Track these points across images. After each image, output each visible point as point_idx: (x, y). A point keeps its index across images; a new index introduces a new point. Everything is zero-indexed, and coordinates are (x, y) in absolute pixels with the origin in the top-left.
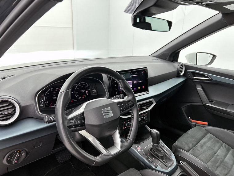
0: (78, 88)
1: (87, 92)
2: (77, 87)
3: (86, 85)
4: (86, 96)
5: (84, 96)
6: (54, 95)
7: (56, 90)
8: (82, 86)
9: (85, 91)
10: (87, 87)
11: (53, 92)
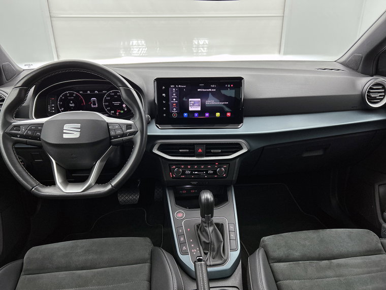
0: (109, 98)
1: (124, 106)
2: (107, 96)
4: (122, 112)
5: (119, 111)
6: (72, 102)
7: (74, 95)
8: (115, 95)
9: (121, 105)
11: (69, 96)
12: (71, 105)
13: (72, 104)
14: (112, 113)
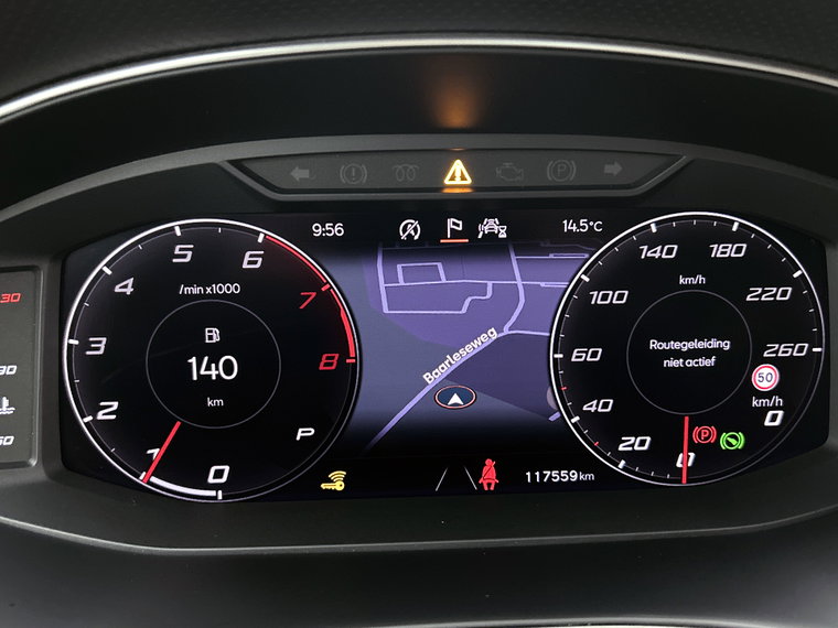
0: (615, 298)
1: (766, 377)
3: (764, 267)
4: (734, 441)
5: (703, 434)
6: (213, 335)
7: (251, 261)
8: (684, 264)
9: (736, 367)
10: (781, 294)
11: (190, 274)
12: (199, 368)
13: (214, 353)
14: (631, 457)
